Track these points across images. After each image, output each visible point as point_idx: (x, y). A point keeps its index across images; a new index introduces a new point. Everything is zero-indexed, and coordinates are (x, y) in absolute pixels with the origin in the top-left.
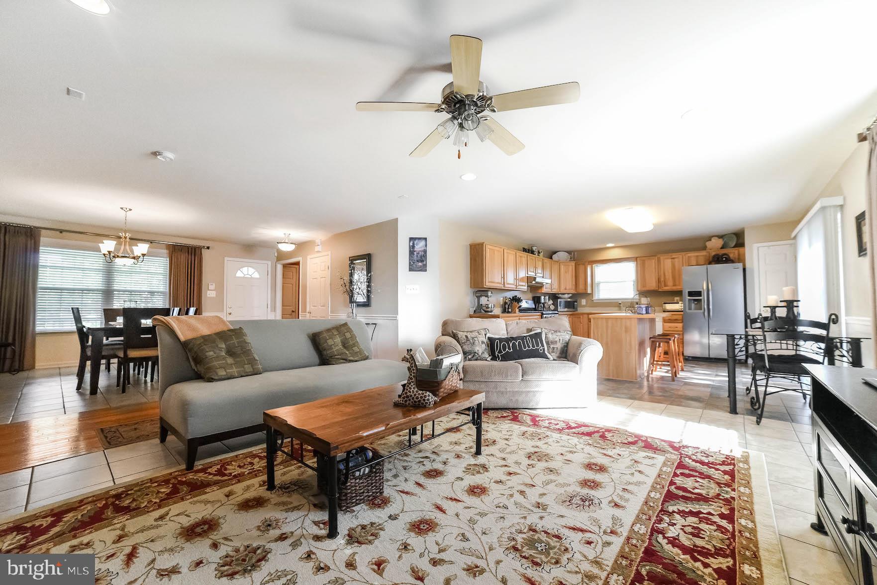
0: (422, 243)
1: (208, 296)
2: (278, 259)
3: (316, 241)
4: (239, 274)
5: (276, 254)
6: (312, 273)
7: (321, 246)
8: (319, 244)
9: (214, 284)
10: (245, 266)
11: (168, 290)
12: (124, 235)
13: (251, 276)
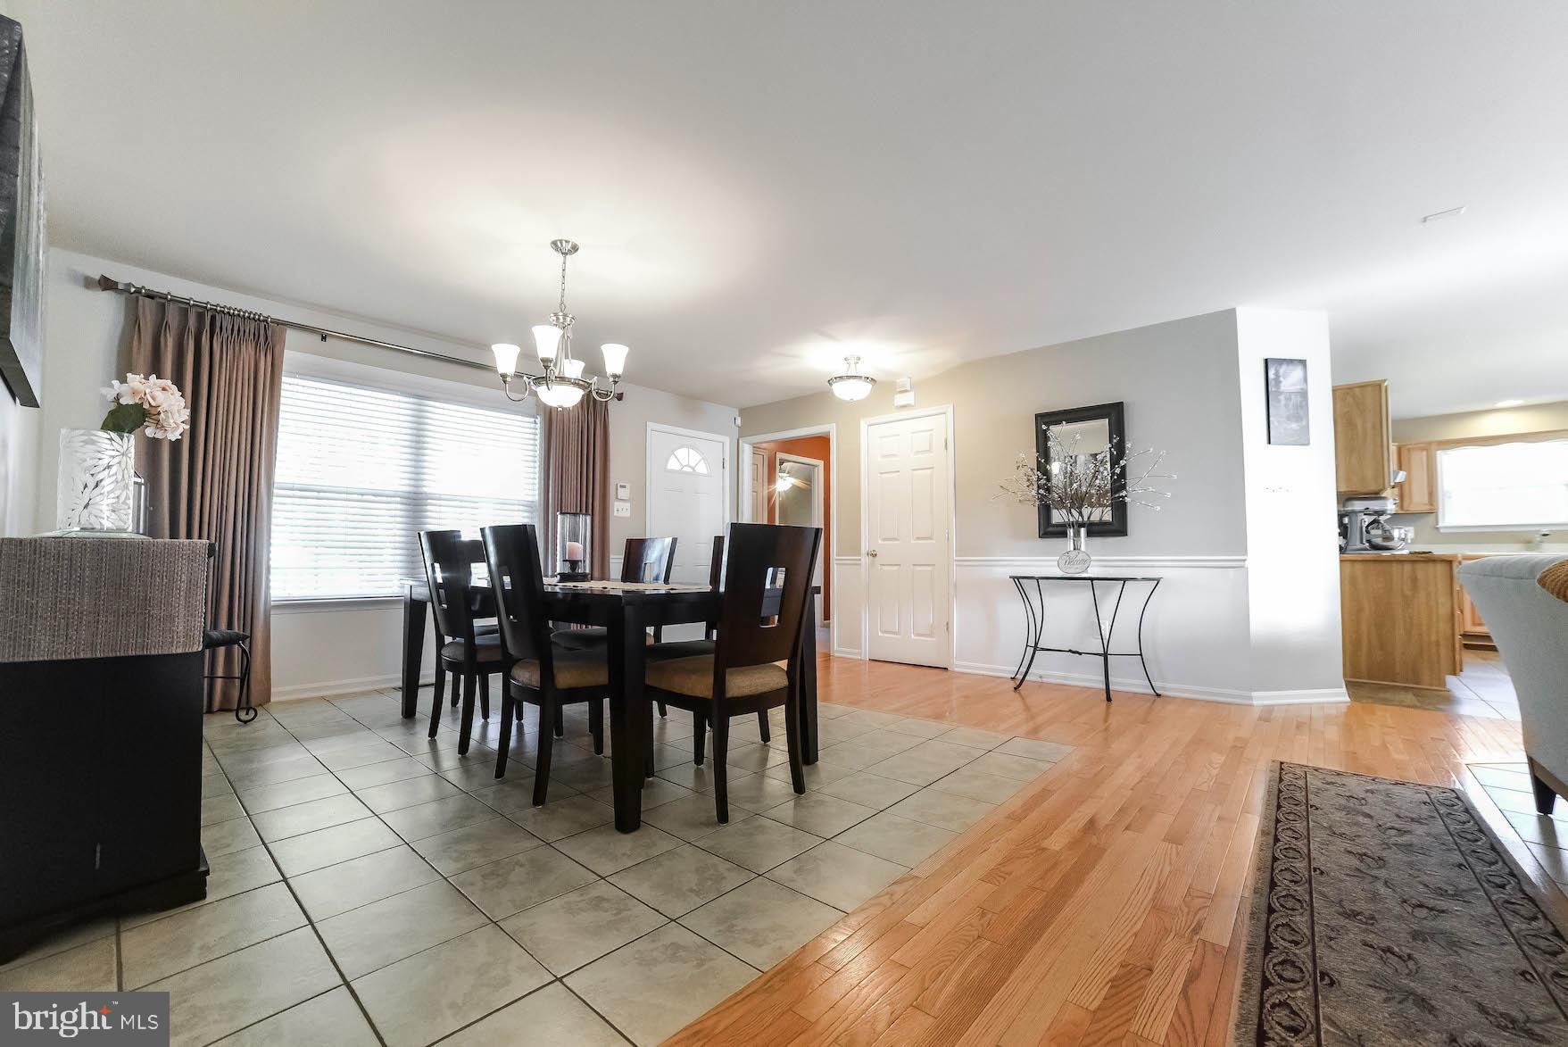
0: (1297, 373)
1: (615, 513)
2: (743, 432)
3: (898, 381)
4: (673, 464)
5: (739, 421)
6: (879, 459)
7: (912, 393)
8: (909, 389)
9: (628, 485)
10: (682, 446)
11: (537, 498)
12: (561, 320)
13: (693, 468)
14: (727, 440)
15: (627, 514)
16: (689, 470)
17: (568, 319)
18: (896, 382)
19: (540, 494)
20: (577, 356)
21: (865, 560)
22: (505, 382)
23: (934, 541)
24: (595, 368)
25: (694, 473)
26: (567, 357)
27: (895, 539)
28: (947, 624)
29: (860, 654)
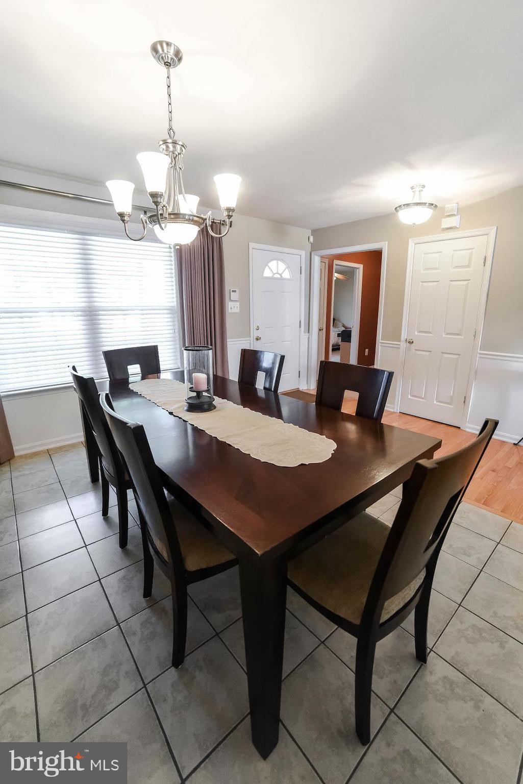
1: (230, 311)
2: (315, 247)
3: (446, 206)
4: (267, 273)
5: (312, 239)
6: (422, 271)
7: (458, 218)
8: (456, 213)
9: (237, 291)
10: (272, 260)
11: (175, 303)
12: (171, 148)
13: (281, 275)
14: (303, 253)
15: (238, 310)
16: (278, 276)
17: (178, 147)
18: (445, 207)
19: (177, 302)
20: (190, 190)
21: (403, 345)
22: (123, 221)
23: (462, 337)
24: (207, 202)
25: (282, 279)
26: (181, 193)
27: (430, 333)
28: (465, 398)
29: (394, 408)
